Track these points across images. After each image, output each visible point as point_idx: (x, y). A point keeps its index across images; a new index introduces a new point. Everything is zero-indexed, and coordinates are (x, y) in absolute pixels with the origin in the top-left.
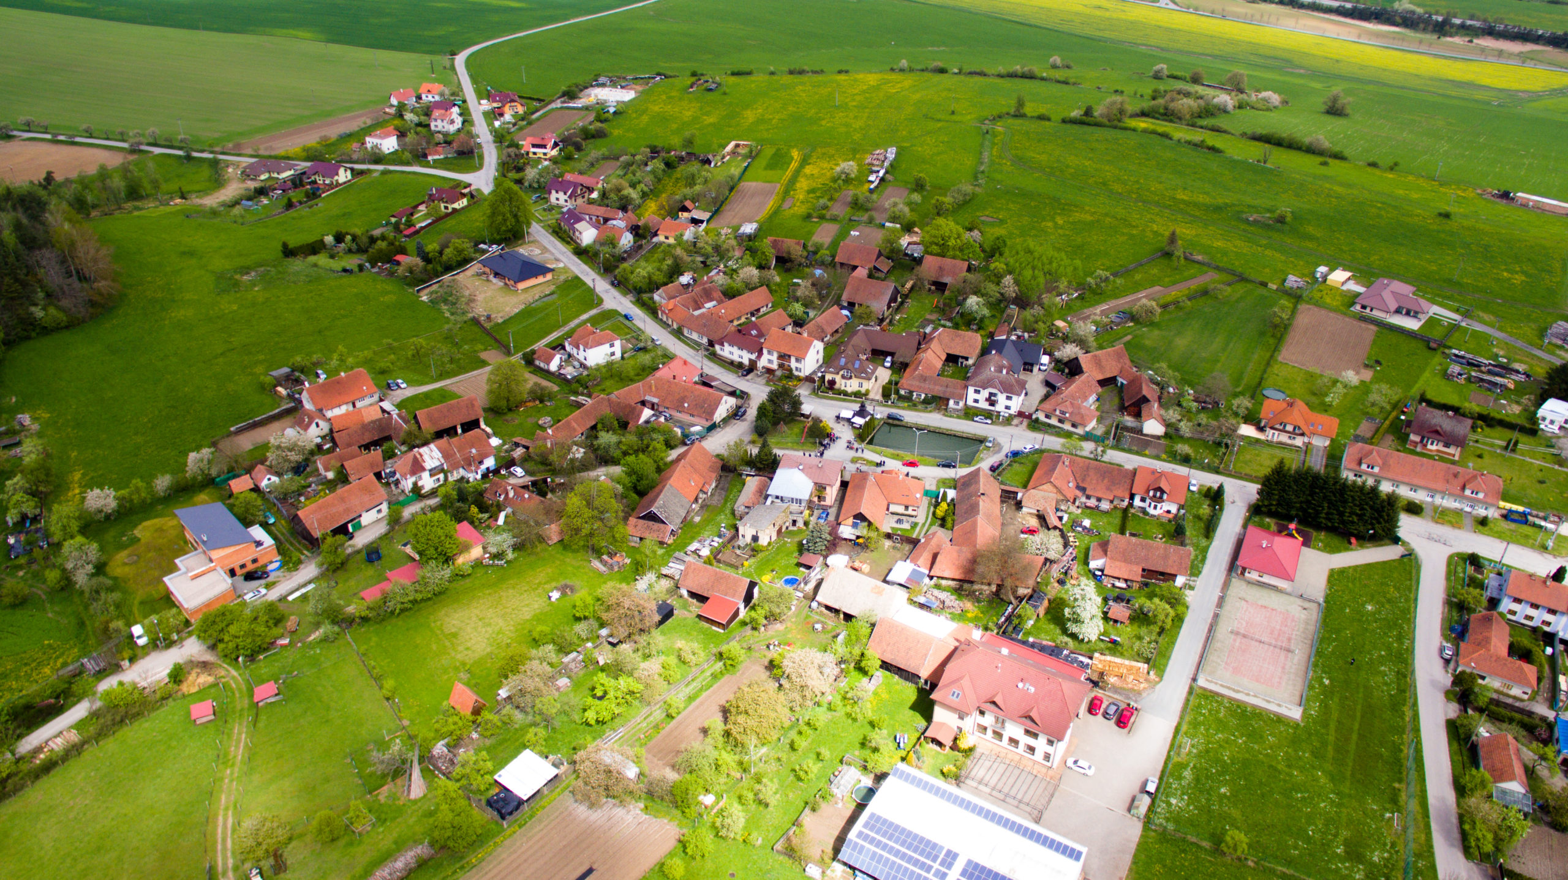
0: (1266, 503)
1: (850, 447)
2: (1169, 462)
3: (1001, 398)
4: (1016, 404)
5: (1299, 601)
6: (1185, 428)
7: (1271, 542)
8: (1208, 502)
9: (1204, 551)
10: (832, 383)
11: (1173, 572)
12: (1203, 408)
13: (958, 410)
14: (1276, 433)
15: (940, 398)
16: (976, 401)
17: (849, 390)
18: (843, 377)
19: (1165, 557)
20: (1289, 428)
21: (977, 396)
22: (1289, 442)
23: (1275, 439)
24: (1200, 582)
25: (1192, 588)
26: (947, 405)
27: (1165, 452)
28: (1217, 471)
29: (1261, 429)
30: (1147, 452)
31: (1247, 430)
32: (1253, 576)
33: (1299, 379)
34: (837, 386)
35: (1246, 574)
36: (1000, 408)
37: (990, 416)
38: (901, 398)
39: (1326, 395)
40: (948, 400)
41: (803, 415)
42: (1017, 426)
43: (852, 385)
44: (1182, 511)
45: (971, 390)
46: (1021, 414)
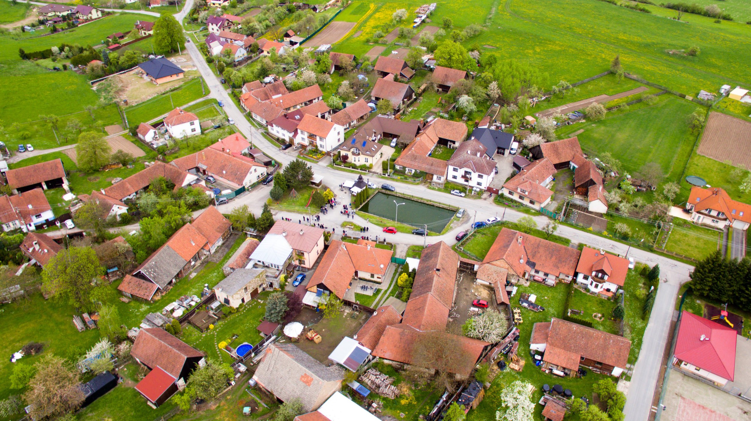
0: (698, 287)
1: (345, 212)
2: (610, 238)
3: (474, 176)
4: (486, 181)
5: (737, 402)
6: (624, 207)
7: (709, 335)
8: (643, 281)
9: (641, 333)
10: (346, 157)
11: (611, 364)
12: (638, 190)
13: (439, 184)
14: (702, 216)
15: (426, 173)
16: (455, 177)
17: (358, 164)
18: (353, 154)
19: (605, 348)
20: (714, 213)
21: (455, 174)
22: (713, 224)
23: (700, 221)
24: (636, 370)
25: (628, 378)
26: (432, 179)
27: (607, 229)
28: (650, 249)
29: (687, 211)
30: (591, 228)
31: (675, 212)
32: (690, 368)
33: (715, 170)
34: (349, 160)
35: (682, 365)
36: (473, 183)
37: (464, 190)
38: (396, 172)
39: (740, 183)
40: (432, 175)
41: (313, 183)
42: (485, 199)
43: (360, 160)
44: (621, 291)
45: (451, 168)
46: (489, 190)
